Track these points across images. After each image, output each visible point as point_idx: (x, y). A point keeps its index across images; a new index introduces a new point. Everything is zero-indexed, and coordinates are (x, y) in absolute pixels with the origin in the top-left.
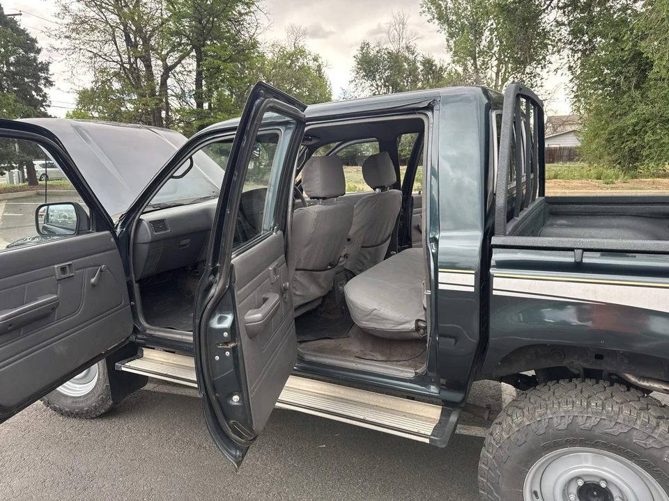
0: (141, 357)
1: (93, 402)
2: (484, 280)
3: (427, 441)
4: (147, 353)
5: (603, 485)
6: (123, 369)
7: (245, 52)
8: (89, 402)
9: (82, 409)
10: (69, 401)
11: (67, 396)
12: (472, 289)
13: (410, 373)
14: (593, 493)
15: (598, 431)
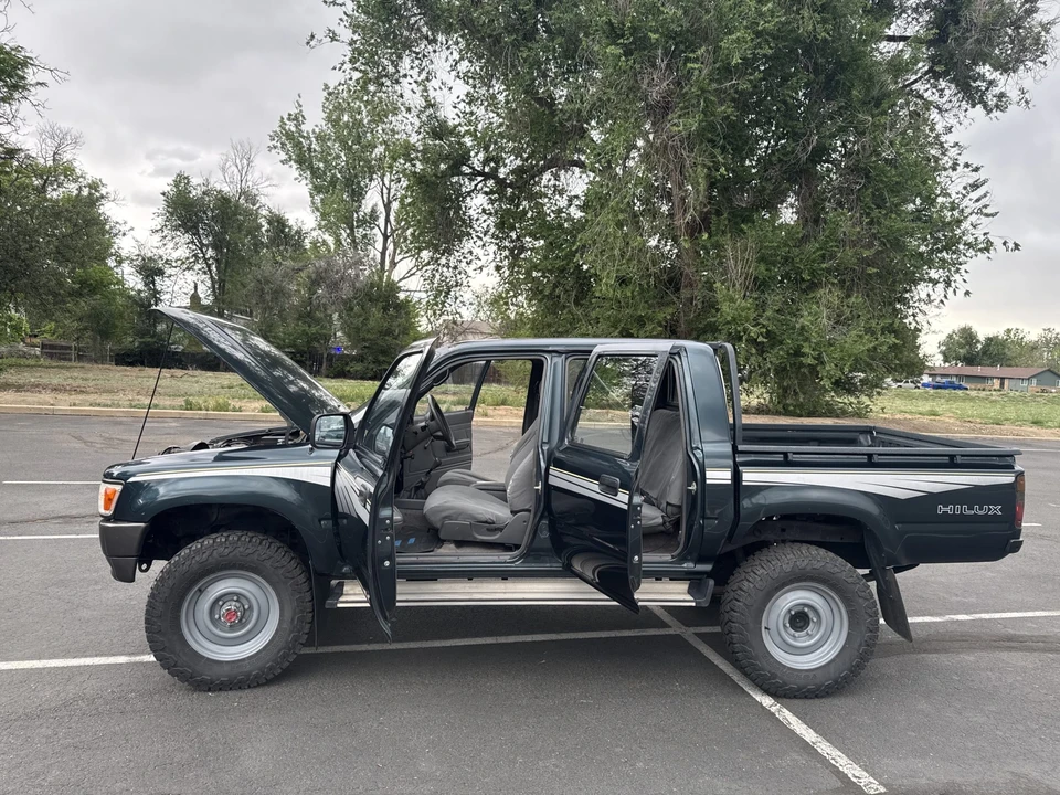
5: (805, 610)
6: (339, 605)
12: (729, 482)
14: (799, 619)
15: (809, 568)
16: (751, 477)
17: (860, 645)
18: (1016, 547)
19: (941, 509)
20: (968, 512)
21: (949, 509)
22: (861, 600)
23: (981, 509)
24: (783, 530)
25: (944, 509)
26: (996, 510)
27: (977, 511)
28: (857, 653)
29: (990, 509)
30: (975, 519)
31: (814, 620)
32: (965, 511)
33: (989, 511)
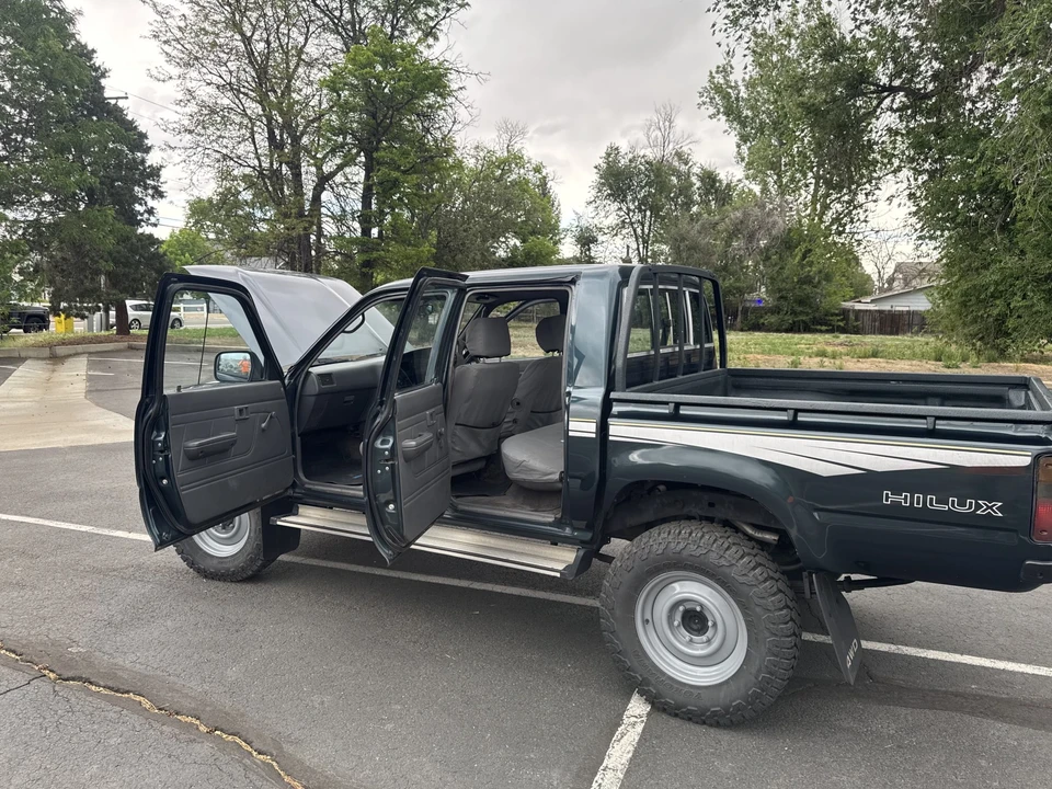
0: (296, 514)
1: (240, 562)
2: (603, 428)
3: (558, 575)
4: (302, 509)
5: (698, 609)
6: (279, 523)
7: (433, 159)
8: (236, 563)
9: (228, 570)
10: (215, 562)
11: (213, 556)
12: (594, 436)
13: (550, 518)
14: (695, 620)
15: (685, 553)
16: (619, 430)
17: (759, 671)
19: (889, 497)
20: (937, 507)
21: (903, 499)
22: (758, 609)
23: (962, 504)
24: (711, 505)
25: (893, 498)
27: (953, 504)
28: (753, 679)
29: (978, 507)
30: (950, 519)
31: (710, 624)
32: (931, 504)
33: (977, 509)
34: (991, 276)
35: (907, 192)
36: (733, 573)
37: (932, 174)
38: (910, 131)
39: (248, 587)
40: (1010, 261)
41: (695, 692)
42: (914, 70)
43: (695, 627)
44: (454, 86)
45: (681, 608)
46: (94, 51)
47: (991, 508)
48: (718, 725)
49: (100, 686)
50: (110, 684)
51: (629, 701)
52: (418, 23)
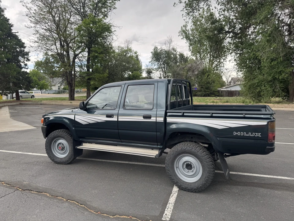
0: (82, 145)
1: (67, 159)
2: (165, 119)
3: (154, 157)
4: (84, 144)
5: (190, 163)
6: (78, 148)
7: (107, 50)
8: (66, 159)
9: (63, 161)
11: (59, 158)
12: (163, 121)
14: (189, 166)
15: (187, 149)
16: (169, 120)
17: (206, 177)
18: (272, 150)
19: (235, 133)
20: (246, 135)
21: (238, 133)
22: (205, 162)
23: (252, 134)
24: (192, 138)
25: (236, 133)
26: (259, 135)
27: (250, 134)
28: (204, 180)
29: (256, 135)
30: (249, 138)
31: (193, 167)
32: (245, 135)
33: (255, 135)
34: (256, 81)
35: (234, 59)
36: (198, 153)
37: (240, 54)
38: (234, 43)
39: (69, 166)
40: (261, 77)
41: (190, 184)
42: (235, 27)
43: (189, 168)
44: (113, 30)
45: (186, 163)
46: (9, 19)
47: (258, 135)
48: (196, 192)
49: (34, 191)
50: (37, 190)
51: (173, 188)
52: (102, 13)
